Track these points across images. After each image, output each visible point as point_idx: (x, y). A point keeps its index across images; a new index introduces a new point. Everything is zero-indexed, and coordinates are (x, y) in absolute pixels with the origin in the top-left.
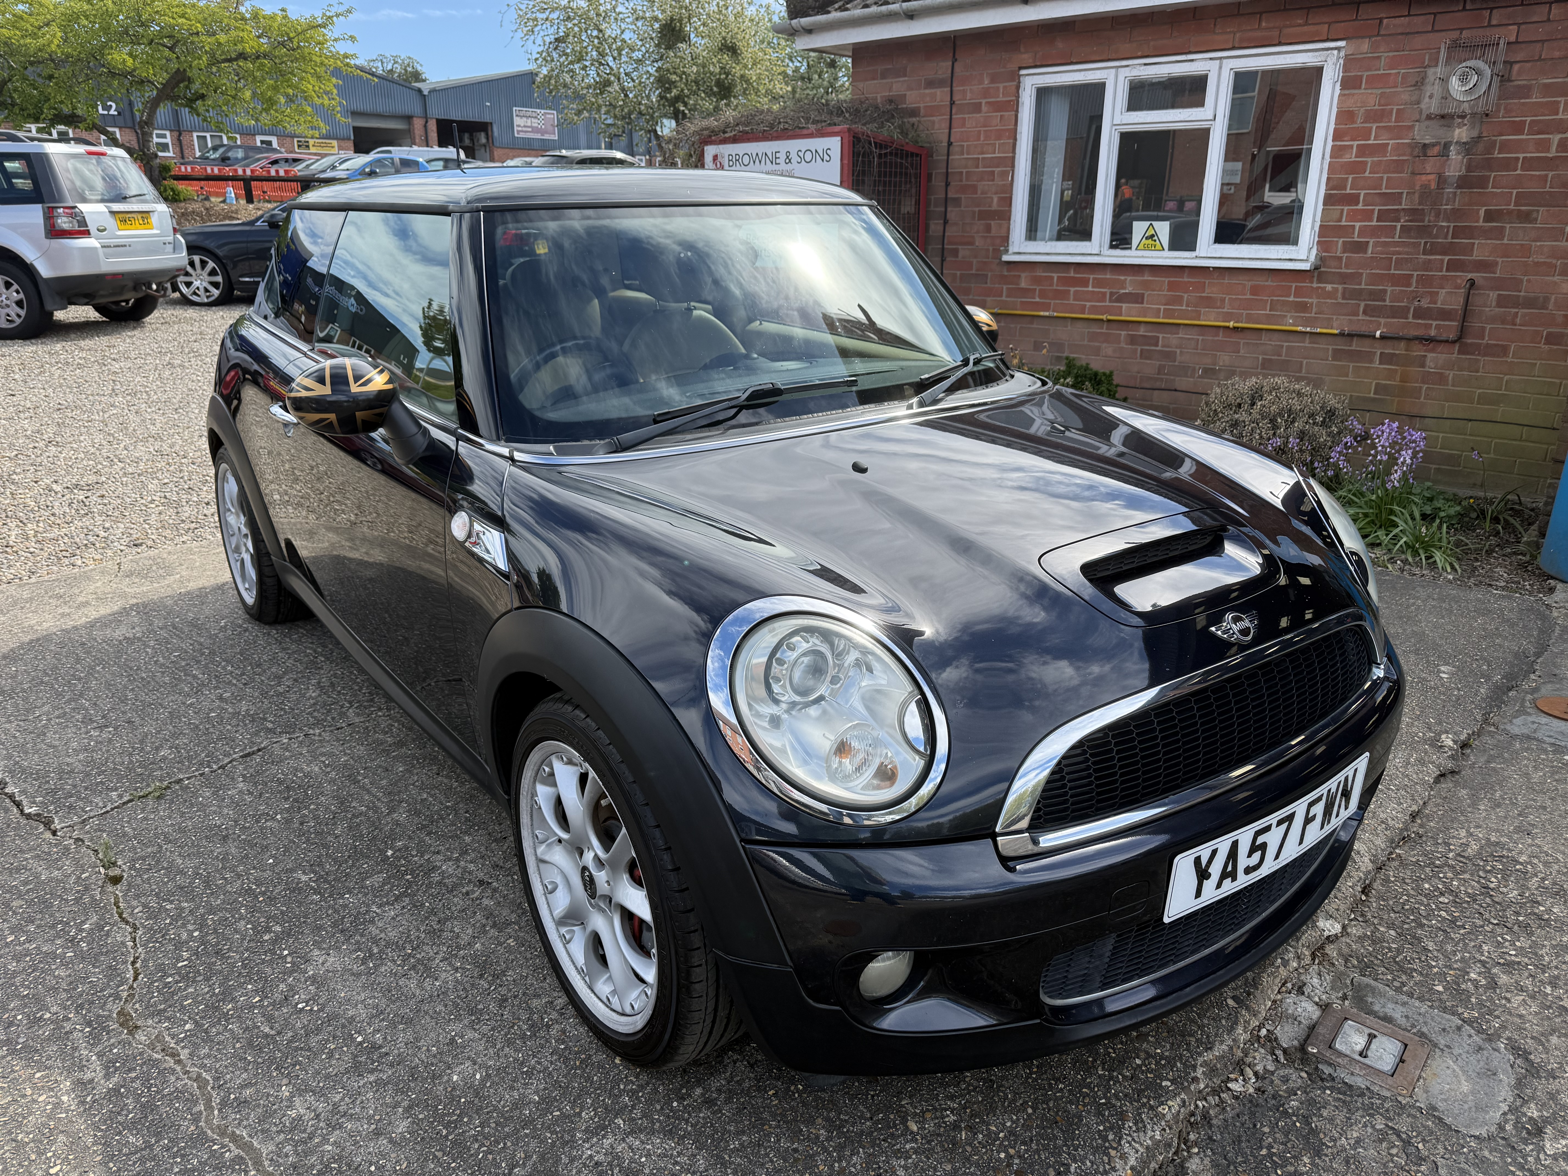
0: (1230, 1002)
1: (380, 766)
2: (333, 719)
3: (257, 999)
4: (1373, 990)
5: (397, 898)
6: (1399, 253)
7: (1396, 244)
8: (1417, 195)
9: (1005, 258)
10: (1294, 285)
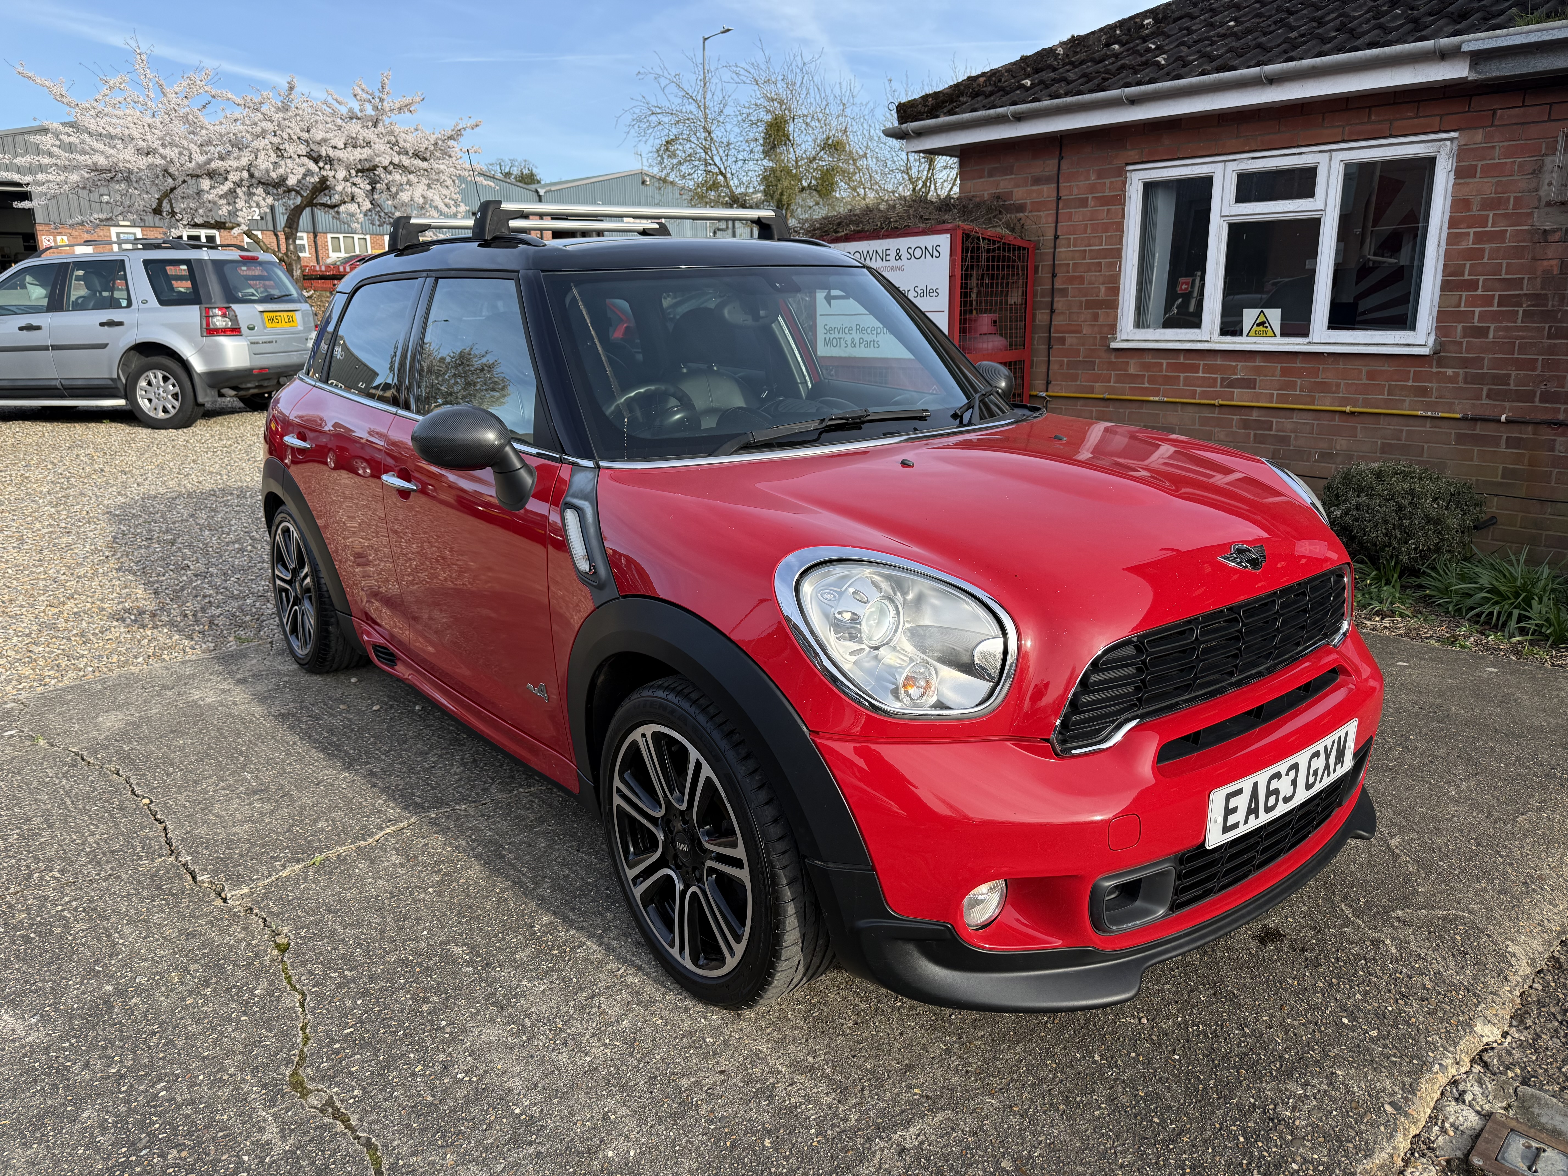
0: (1388, 1108)
1: (524, 842)
2: (477, 794)
3: (420, 1067)
4: (1538, 1099)
5: (546, 972)
6: (1523, 338)
7: (1518, 329)
8: (1539, 280)
9: (1114, 345)
10: (1412, 370)
